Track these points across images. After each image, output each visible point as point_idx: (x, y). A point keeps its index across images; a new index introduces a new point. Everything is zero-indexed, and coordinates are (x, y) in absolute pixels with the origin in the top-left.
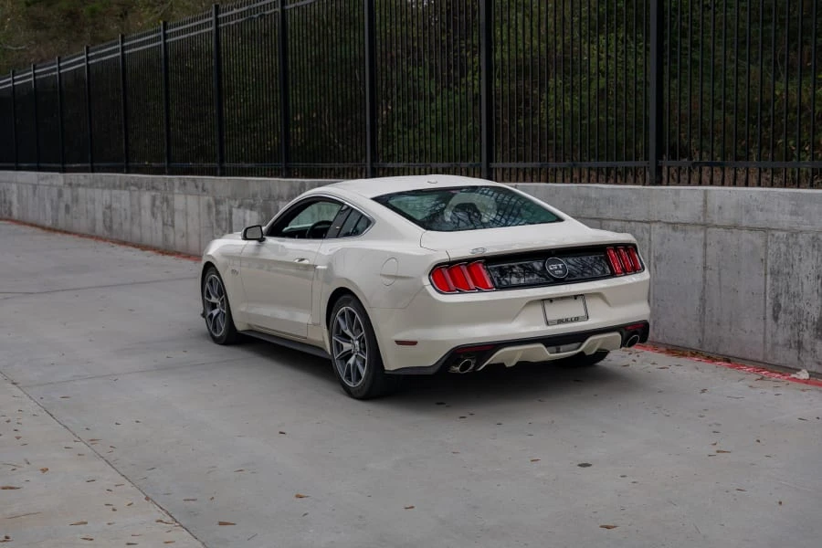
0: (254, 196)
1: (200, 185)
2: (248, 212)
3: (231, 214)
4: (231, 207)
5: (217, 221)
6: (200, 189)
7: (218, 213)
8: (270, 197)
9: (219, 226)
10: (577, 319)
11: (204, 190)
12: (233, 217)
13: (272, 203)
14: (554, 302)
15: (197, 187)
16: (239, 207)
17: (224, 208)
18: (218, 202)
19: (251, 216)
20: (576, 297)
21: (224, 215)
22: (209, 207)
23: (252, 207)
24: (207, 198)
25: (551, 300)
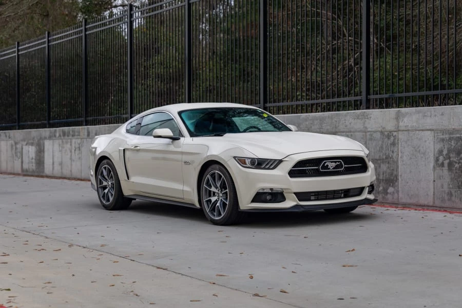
0: (34, 138)
1: (8, 135)
2: (30, 146)
3: (22, 149)
4: (22, 145)
5: (16, 153)
6: (8, 137)
7: (16, 148)
8: (41, 138)
9: (16, 156)
11: (9, 138)
12: (24, 150)
13: (42, 141)
15: (6, 136)
16: (26, 144)
17: (19, 146)
18: (16, 143)
19: (32, 149)
21: (19, 150)
22: (12, 146)
23: (32, 144)
24: (10, 142)
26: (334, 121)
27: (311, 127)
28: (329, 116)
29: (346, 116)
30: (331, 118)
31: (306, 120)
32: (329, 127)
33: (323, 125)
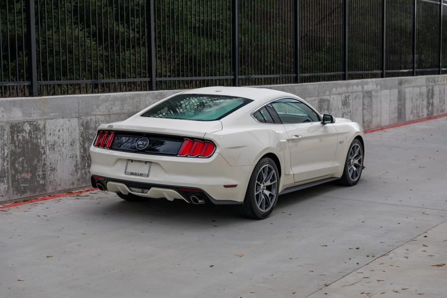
10: (141, 175)
14: (133, 163)
20: (146, 162)
25: (132, 161)
26: (135, 101)
27: (112, 108)
28: (130, 96)
29: (146, 96)
30: (132, 98)
31: (106, 100)
32: (130, 108)
33: (125, 106)
